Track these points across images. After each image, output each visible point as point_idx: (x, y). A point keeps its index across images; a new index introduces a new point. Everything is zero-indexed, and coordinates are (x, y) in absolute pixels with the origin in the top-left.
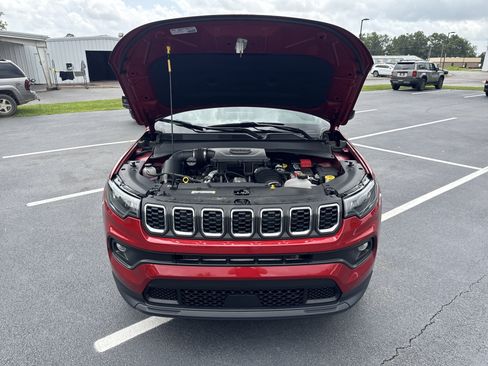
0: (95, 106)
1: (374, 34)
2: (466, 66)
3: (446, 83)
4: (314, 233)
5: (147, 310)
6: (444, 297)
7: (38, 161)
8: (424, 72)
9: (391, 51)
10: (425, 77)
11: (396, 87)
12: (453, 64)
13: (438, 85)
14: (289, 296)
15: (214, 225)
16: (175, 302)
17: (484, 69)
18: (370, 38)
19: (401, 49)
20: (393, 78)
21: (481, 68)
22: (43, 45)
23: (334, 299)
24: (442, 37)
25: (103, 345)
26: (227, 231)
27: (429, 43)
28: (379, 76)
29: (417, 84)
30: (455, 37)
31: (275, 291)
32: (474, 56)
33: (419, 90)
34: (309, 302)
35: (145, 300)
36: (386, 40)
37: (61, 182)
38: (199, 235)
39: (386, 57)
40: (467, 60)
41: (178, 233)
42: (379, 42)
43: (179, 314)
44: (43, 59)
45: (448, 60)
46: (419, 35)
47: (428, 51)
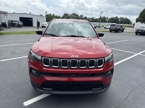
0: (22, 33)
1: (104, 17)
2: (129, 27)
3: (124, 31)
4: (96, 67)
5: (42, 92)
6: (131, 89)
7: (4, 48)
8: (119, 27)
9: (109, 22)
10: (119, 29)
11: (111, 31)
12: (126, 26)
13: (122, 31)
14: (88, 87)
15: (65, 64)
16: (51, 89)
17: (134, 28)
18: (103, 18)
19: (112, 21)
20: (110, 29)
21: (134, 27)
22: (6, 15)
23: (101, 88)
24: (123, 18)
25: (26, 103)
26: (69, 66)
27: (119, 20)
28: (106, 28)
29: (117, 31)
30: (127, 19)
31: (83, 85)
32: (132, 24)
33: (117, 32)
34: (93, 89)
35: (41, 88)
36: (108, 19)
37: (12, 54)
38: (60, 67)
39: (107, 23)
40: (130, 25)
41: (53, 66)
42: (105, 19)
43: (52, 93)
44: (6, 19)
45: (125, 25)
46: (117, 17)
47: (119, 22)
